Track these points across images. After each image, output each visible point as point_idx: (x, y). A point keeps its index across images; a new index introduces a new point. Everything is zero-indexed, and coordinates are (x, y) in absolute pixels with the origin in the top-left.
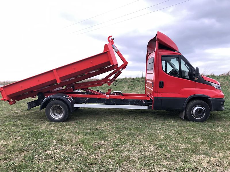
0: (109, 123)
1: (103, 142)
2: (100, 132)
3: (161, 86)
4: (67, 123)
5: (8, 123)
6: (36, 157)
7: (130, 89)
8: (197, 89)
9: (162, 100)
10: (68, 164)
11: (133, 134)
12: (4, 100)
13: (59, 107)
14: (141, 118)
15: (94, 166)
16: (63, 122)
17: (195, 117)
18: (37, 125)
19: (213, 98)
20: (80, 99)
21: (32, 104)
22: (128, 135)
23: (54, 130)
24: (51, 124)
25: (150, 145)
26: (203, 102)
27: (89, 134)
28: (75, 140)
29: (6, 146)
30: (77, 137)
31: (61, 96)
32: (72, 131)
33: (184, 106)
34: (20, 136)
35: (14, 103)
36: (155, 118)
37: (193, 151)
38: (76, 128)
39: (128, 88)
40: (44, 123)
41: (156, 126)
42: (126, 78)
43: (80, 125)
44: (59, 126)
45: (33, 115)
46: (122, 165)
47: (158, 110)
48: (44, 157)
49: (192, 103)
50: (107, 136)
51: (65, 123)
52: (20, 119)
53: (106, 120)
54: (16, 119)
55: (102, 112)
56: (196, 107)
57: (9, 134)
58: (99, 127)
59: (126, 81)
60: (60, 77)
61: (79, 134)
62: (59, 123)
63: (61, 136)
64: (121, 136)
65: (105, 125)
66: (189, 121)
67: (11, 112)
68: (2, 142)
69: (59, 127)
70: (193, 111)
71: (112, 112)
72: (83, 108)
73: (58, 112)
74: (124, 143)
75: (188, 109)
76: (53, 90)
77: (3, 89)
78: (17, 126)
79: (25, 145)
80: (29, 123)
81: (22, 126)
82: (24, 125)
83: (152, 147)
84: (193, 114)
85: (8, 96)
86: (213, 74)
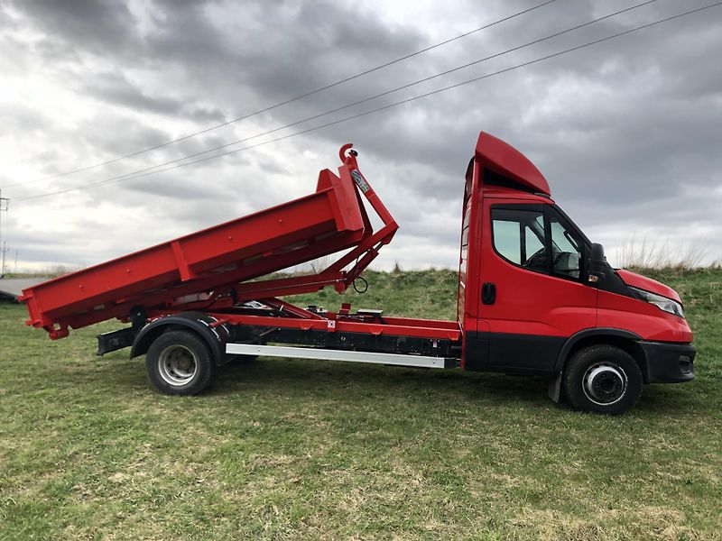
0: (326, 406)
1: (283, 458)
2: (287, 430)
3: (488, 300)
4: (205, 399)
5: (43, 391)
6: (77, 487)
7: (437, 305)
8: (600, 311)
9: (491, 340)
10: (155, 510)
11: (380, 439)
12: (34, 325)
13: (185, 353)
14: (429, 394)
15: (224, 519)
16: (194, 395)
17: (592, 398)
18: (118, 402)
19: (651, 341)
20: (251, 329)
21: (110, 341)
22: (364, 441)
23: (158, 418)
24: (157, 400)
25: (413, 473)
26: (621, 351)
27: (253, 434)
28: (204, 449)
29: (11, 454)
30: (213, 440)
31: (191, 319)
32: (206, 423)
33: (560, 363)
34: (58, 429)
35: (64, 333)
36: (473, 396)
37: (535, 499)
38: (223, 414)
39: (433, 302)
40: (142, 395)
41: (461, 421)
42: (433, 270)
43: (238, 405)
44: (178, 407)
45: (120, 372)
46: (303, 524)
47: (494, 374)
48: (99, 489)
49: (583, 355)
50: (302, 442)
51: (198, 400)
52: (78, 383)
53: (321, 396)
54: (69, 381)
55: (323, 372)
56: (597, 367)
57: (32, 422)
58: (290, 415)
59: (432, 281)
60: (191, 263)
61: (223, 430)
62: (181, 399)
63: (173, 434)
64: (342, 443)
65: (311, 411)
66: (575, 409)
67: (63, 360)
68: (5, 442)
69: (177, 410)
70: (586, 381)
71: (350, 373)
72: (269, 359)
73: (183, 365)
74: (343, 464)
75: (571, 374)
76: (175, 300)
77: (35, 293)
78: (63, 401)
79: (62, 455)
80: (98, 394)
81: (77, 403)
82: (82, 399)
83: (418, 480)
84: (587, 390)
85: (46, 314)
86: (716, 266)
